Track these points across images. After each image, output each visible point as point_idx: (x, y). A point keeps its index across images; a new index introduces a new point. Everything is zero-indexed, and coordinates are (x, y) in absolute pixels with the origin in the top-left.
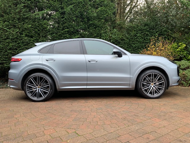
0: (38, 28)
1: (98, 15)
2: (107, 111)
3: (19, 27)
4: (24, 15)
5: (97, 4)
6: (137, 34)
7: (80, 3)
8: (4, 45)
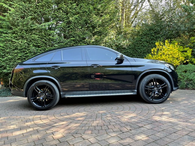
0: (45, 38)
2: (111, 116)
3: (26, 38)
4: (31, 27)
8: (13, 55)
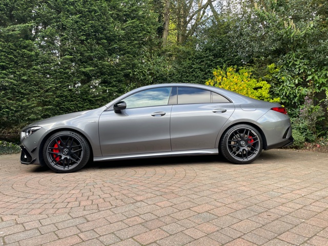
1: (127, 34)
5: (125, 15)
6: (194, 64)
7: (92, 11)
